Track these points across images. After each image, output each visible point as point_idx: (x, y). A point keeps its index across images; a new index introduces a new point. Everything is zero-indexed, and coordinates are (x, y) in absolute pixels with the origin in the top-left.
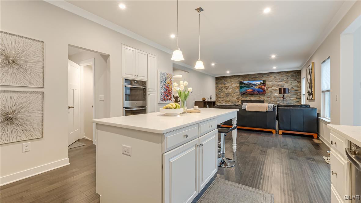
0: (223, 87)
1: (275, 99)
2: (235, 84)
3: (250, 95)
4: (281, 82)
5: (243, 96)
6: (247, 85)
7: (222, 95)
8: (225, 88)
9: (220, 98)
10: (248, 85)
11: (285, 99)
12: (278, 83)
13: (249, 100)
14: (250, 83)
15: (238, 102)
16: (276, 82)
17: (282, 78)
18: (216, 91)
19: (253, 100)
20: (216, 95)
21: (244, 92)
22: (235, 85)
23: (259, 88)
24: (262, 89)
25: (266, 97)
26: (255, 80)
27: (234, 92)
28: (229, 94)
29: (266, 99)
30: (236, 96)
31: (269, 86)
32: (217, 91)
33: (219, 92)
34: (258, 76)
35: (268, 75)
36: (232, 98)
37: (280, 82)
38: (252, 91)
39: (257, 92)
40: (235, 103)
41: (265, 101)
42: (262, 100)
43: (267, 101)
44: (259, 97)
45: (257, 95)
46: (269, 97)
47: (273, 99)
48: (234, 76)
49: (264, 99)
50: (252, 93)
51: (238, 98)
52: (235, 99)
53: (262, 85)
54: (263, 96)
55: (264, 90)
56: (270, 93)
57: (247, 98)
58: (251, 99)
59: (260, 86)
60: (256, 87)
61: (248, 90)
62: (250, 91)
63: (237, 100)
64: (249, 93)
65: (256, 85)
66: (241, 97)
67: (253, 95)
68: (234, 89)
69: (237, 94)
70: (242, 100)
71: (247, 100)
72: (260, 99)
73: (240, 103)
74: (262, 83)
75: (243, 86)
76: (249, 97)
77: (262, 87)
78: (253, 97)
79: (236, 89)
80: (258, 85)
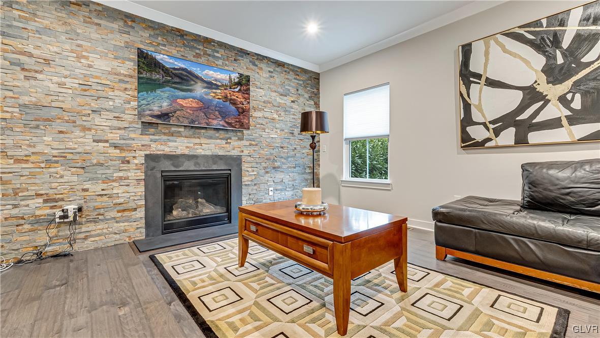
1: (272, 151)
2: (103, 56)
3: (191, 132)
5: (152, 130)
6: (177, 81)
10: (182, 79)
12: (278, 100)
13: (187, 152)
14: (190, 73)
15: (125, 166)
19: (200, 151)
23: (226, 98)
24: (233, 102)
25: (247, 143)
26: (210, 66)
27: (94, 105)
29: (246, 152)
30: (112, 128)
35: (253, 63)
36: (80, 141)
37: (281, 95)
38: (200, 109)
39: (217, 113)
40: (108, 167)
41: (243, 156)
42: (235, 153)
43: (249, 159)
44: (226, 143)
45: (217, 135)
46: (256, 145)
47: (266, 150)
48: (98, 4)
49: (239, 149)
50: (198, 117)
51: (122, 142)
52: (107, 145)
53: (234, 88)
54: (237, 138)
55: (242, 108)
56: (257, 130)
57: (176, 142)
58: (192, 147)
59: (230, 93)
60: (214, 93)
61: (181, 103)
62: (190, 108)
63: (118, 151)
64: (184, 115)
65: (213, 86)
66: (144, 136)
67: (203, 133)
68: (93, 87)
69: (117, 115)
70: (148, 152)
71: (175, 153)
72: (229, 149)
73: (136, 171)
74: (234, 83)
75: (156, 78)
76: (183, 138)
77: (237, 98)
78: (203, 141)
79: (113, 91)
80: (220, 86)
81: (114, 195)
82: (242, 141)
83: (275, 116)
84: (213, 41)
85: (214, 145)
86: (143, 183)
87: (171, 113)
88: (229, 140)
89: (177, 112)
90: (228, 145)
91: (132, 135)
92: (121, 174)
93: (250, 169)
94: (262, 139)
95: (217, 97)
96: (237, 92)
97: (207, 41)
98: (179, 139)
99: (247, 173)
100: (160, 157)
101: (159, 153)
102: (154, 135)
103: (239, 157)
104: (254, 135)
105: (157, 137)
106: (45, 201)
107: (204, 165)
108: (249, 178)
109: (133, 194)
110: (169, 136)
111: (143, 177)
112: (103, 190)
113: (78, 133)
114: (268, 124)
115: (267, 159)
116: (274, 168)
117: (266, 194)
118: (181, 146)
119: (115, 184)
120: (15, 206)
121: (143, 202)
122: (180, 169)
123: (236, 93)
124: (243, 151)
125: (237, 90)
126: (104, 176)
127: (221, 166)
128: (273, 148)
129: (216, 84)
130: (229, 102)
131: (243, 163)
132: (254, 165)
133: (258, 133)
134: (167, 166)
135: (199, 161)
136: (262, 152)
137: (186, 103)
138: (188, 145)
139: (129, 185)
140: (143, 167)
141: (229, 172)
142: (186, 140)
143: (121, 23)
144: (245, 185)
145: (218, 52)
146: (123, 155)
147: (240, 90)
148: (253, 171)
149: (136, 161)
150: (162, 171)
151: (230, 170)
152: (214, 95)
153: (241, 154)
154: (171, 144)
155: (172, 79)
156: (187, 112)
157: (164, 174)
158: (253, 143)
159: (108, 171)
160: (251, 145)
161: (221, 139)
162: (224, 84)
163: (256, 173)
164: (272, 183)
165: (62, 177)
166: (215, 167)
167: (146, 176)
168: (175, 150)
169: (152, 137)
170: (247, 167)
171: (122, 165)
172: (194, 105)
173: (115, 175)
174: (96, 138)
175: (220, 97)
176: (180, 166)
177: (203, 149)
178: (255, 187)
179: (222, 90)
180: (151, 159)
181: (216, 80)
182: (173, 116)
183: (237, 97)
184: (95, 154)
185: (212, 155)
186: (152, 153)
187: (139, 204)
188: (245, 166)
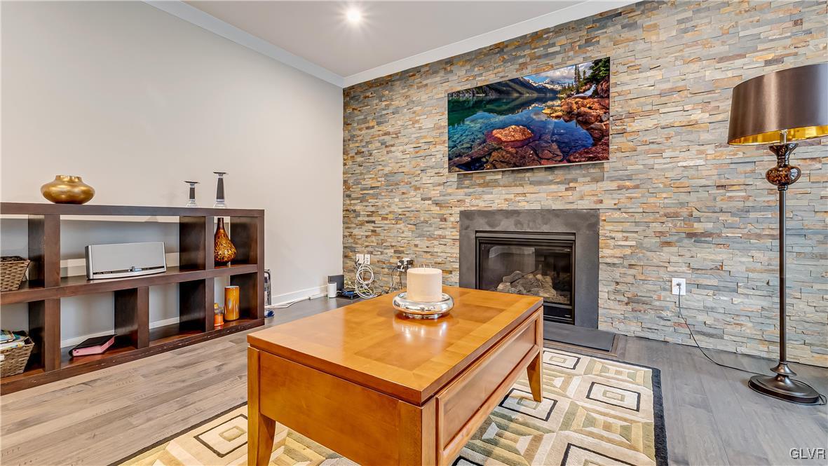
0: (373, 137)
1: (684, 198)
2: (429, 114)
3: (511, 178)
4: (739, 62)
5: (467, 182)
6: (493, 96)
7: (369, 183)
8: (383, 143)
9: (363, 199)
10: (503, 94)
11: (790, 190)
13: (505, 206)
15: (443, 224)
16: (695, 66)
17: (745, 28)
18: (345, 164)
19: (523, 205)
20: (345, 182)
21: (477, 150)
22: (427, 123)
23: (570, 115)
24: (584, 121)
25: (614, 185)
27: (423, 165)
28: (399, 177)
29: (609, 202)
30: (434, 185)
31: (633, 106)
32: (350, 163)
33: (358, 170)
34: (562, 40)
35: (632, 26)
36: (413, 201)
37: (721, 60)
39: (555, 146)
40: (431, 225)
41: (601, 211)
42: (585, 205)
43: (617, 215)
44: (567, 189)
45: (550, 178)
46: (637, 187)
47: (664, 195)
48: (426, 65)
49: (595, 198)
50: (524, 157)
51: (442, 198)
52: (430, 202)
53: (584, 92)
54: (588, 179)
55: (600, 130)
56: (641, 157)
57: (492, 193)
58: (511, 199)
59: (576, 103)
60: (549, 107)
61: (499, 136)
62: (512, 144)
63: (438, 208)
64: (503, 157)
65: (549, 95)
66: (460, 190)
67: (528, 178)
68: (422, 148)
69: (437, 171)
70: (463, 209)
71: (490, 209)
72: (571, 200)
73: (452, 230)
74: (584, 79)
75: (464, 99)
76: (500, 188)
77: (589, 111)
78: (528, 189)
79: (435, 147)
80: (559, 92)
81: (435, 254)
82: (599, 184)
83: (698, 115)
84: (547, 31)
85: (544, 195)
86: (457, 244)
87: (485, 157)
88: (572, 185)
89: (493, 154)
90: (570, 193)
91: (450, 191)
92: (440, 232)
93: (620, 235)
94: (652, 174)
95: (554, 115)
96: (590, 97)
97: (537, 36)
98: (496, 190)
99: (611, 242)
100: (474, 214)
101: (473, 209)
102: (468, 188)
103: (592, 211)
104: (629, 168)
105: (471, 190)
106: (395, 252)
107: (529, 225)
108: (618, 252)
109: (449, 255)
110: (484, 187)
111: (458, 237)
112: (427, 247)
113: (413, 193)
114: (672, 140)
115: (666, 215)
116: (690, 235)
117: (665, 289)
118: (499, 199)
119: (436, 242)
120: (382, 253)
121: (457, 266)
122: (497, 229)
123: (588, 101)
124: (601, 202)
125: (589, 93)
126: (428, 233)
127: (557, 228)
128: (689, 189)
129: (552, 91)
130: (575, 121)
131: (601, 223)
132: (627, 226)
133: (641, 162)
134: (482, 225)
135: (521, 218)
136: (652, 200)
137: (506, 135)
138: (507, 196)
139: (445, 245)
140: (458, 226)
141: (572, 237)
142: (504, 190)
143: (442, 73)
144: (607, 264)
145: (553, 45)
146: (442, 212)
147: (596, 92)
148: (626, 239)
149: (452, 219)
150: (477, 232)
151: (574, 234)
152: (548, 111)
153: (598, 206)
154: (486, 197)
155: (486, 95)
156: (508, 152)
157: (478, 235)
158: (628, 183)
159: (430, 229)
160: (620, 188)
161: (558, 183)
162: (566, 85)
163: (633, 243)
164: (685, 269)
165: (403, 232)
166: (545, 229)
167: (460, 235)
168: (491, 205)
169: (466, 190)
170: (610, 231)
171: (441, 223)
172: (518, 136)
173: (436, 233)
174: (424, 197)
175: (560, 114)
176: (497, 226)
177: (528, 202)
178: (632, 271)
179: (562, 98)
180: (465, 215)
181: (552, 82)
182: (487, 161)
183: (590, 108)
184: (422, 212)
185: (542, 210)
186: (466, 209)
187: (454, 266)
188: (605, 230)
